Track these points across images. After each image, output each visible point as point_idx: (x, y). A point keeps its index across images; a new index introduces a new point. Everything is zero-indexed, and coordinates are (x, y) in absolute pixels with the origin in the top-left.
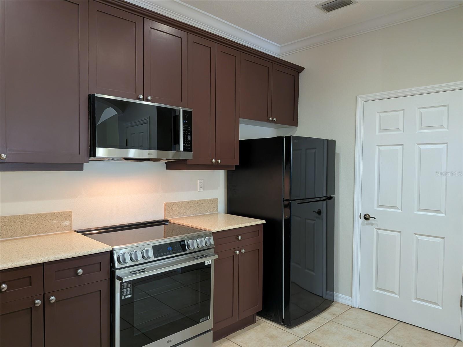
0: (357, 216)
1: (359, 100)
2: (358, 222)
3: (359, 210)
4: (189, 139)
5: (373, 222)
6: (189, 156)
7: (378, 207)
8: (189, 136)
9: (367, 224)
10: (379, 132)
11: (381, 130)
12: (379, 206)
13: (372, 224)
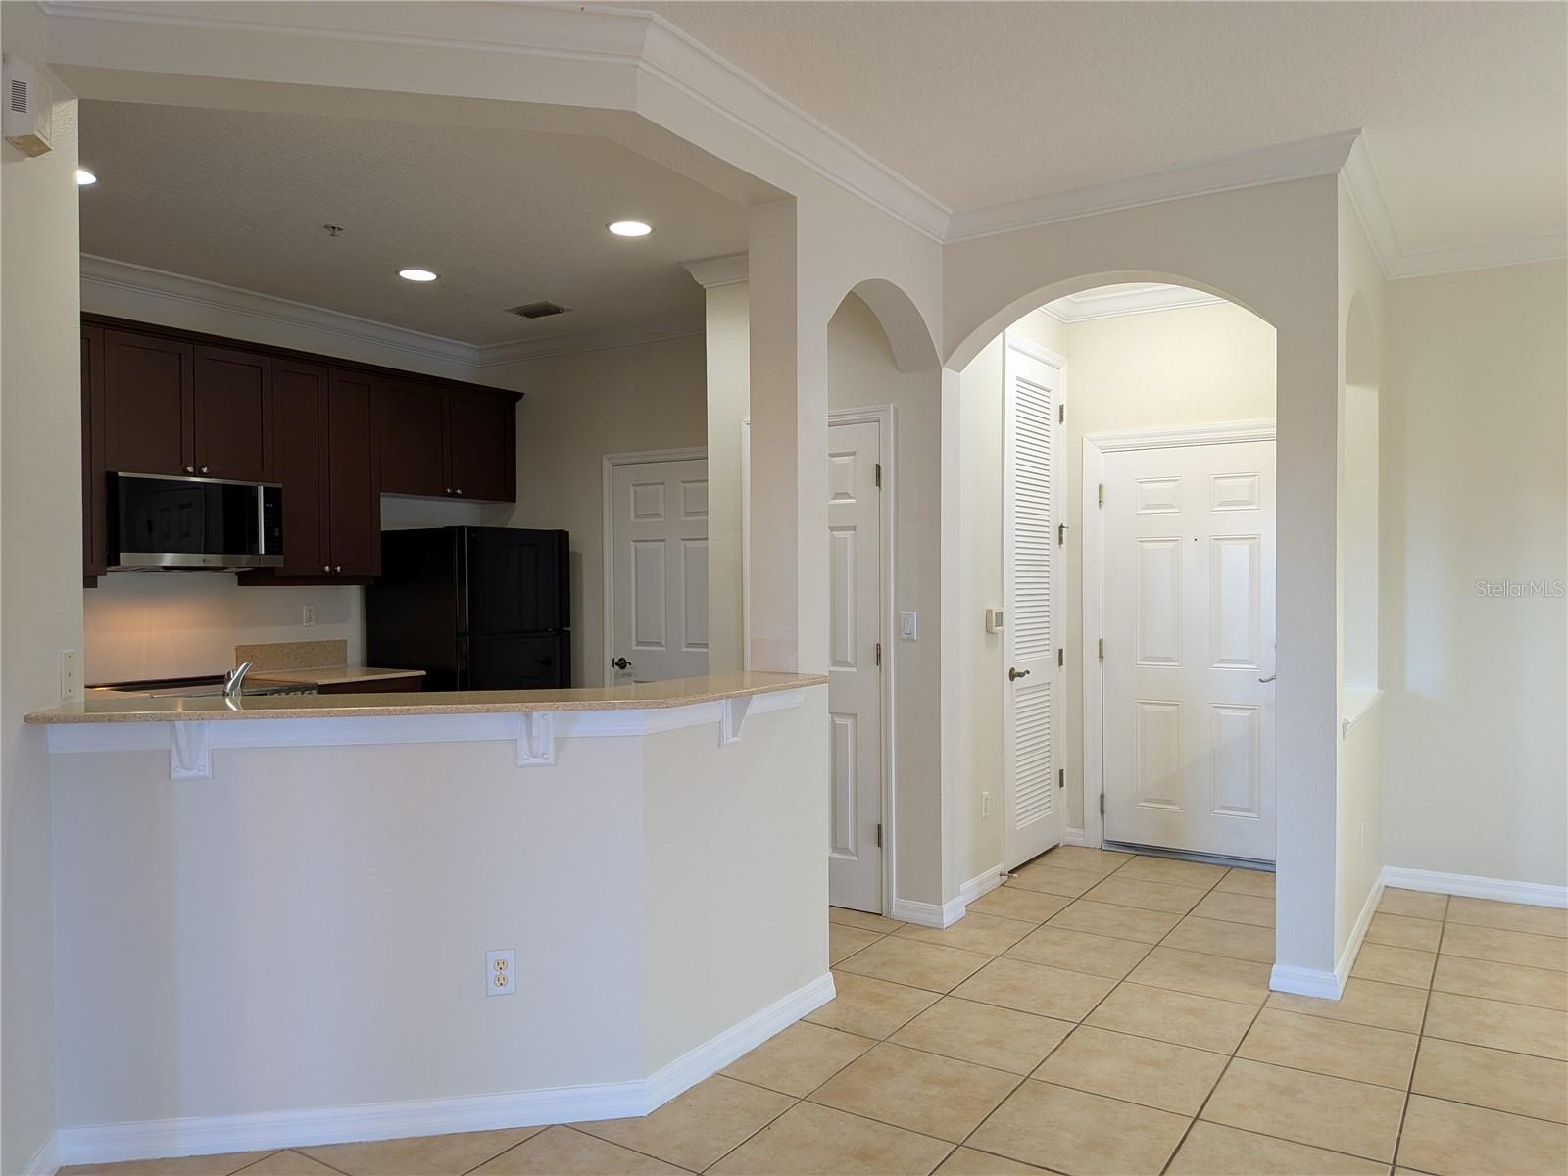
0: (608, 663)
1: (605, 461)
2: (610, 671)
3: (610, 655)
4: (277, 534)
5: (631, 671)
6: (277, 562)
7: (637, 645)
8: (277, 530)
9: (623, 675)
10: (636, 518)
11: (637, 516)
12: (639, 643)
13: (630, 675)
